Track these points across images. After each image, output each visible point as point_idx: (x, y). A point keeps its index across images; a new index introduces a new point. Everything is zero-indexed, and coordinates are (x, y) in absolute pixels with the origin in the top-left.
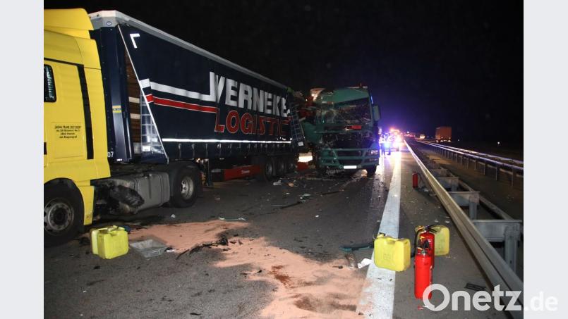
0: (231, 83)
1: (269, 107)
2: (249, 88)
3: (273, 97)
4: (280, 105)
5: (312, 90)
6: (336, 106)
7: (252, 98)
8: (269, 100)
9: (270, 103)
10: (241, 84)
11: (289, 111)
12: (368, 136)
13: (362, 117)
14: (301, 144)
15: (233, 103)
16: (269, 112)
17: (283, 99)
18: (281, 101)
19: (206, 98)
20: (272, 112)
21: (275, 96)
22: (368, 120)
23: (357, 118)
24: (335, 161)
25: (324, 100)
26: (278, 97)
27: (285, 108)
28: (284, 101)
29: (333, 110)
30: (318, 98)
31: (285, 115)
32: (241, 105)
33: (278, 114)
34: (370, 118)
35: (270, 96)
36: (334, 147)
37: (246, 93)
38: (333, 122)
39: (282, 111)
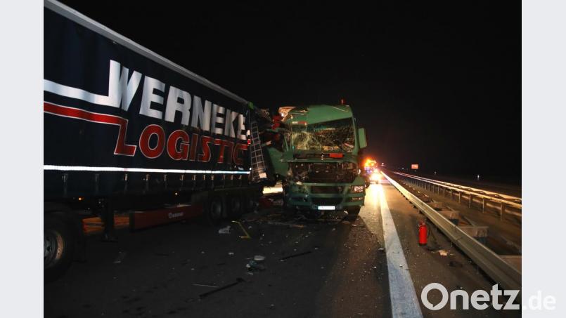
0: (152, 83)
1: (219, 125)
2: (186, 96)
3: (226, 112)
4: (236, 123)
5: (281, 108)
6: (310, 128)
7: (191, 110)
8: (219, 115)
9: (220, 120)
10: (172, 89)
11: (248, 133)
12: (351, 167)
13: (343, 142)
14: (263, 176)
15: (155, 114)
16: (219, 131)
17: (242, 116)
18: (237, 119)
19: (99, 100)
20: (224, 131)
21: (228, 111)
22: (352, 146)
23: (337, 143)
24: (306, 200)
25: (294, 120)
26: (233, 113)
27: (243, 127)
28: (242, 119)
29: (305, 133)
30: (288, 117)
31: (244, 137)
32: (170, 117)
33: (233, 136)
34: (354, 144)
35: (221, 110)
36: (307, 181)
37: (181, 101)
38: (305, 148)
39: (239, 132)
